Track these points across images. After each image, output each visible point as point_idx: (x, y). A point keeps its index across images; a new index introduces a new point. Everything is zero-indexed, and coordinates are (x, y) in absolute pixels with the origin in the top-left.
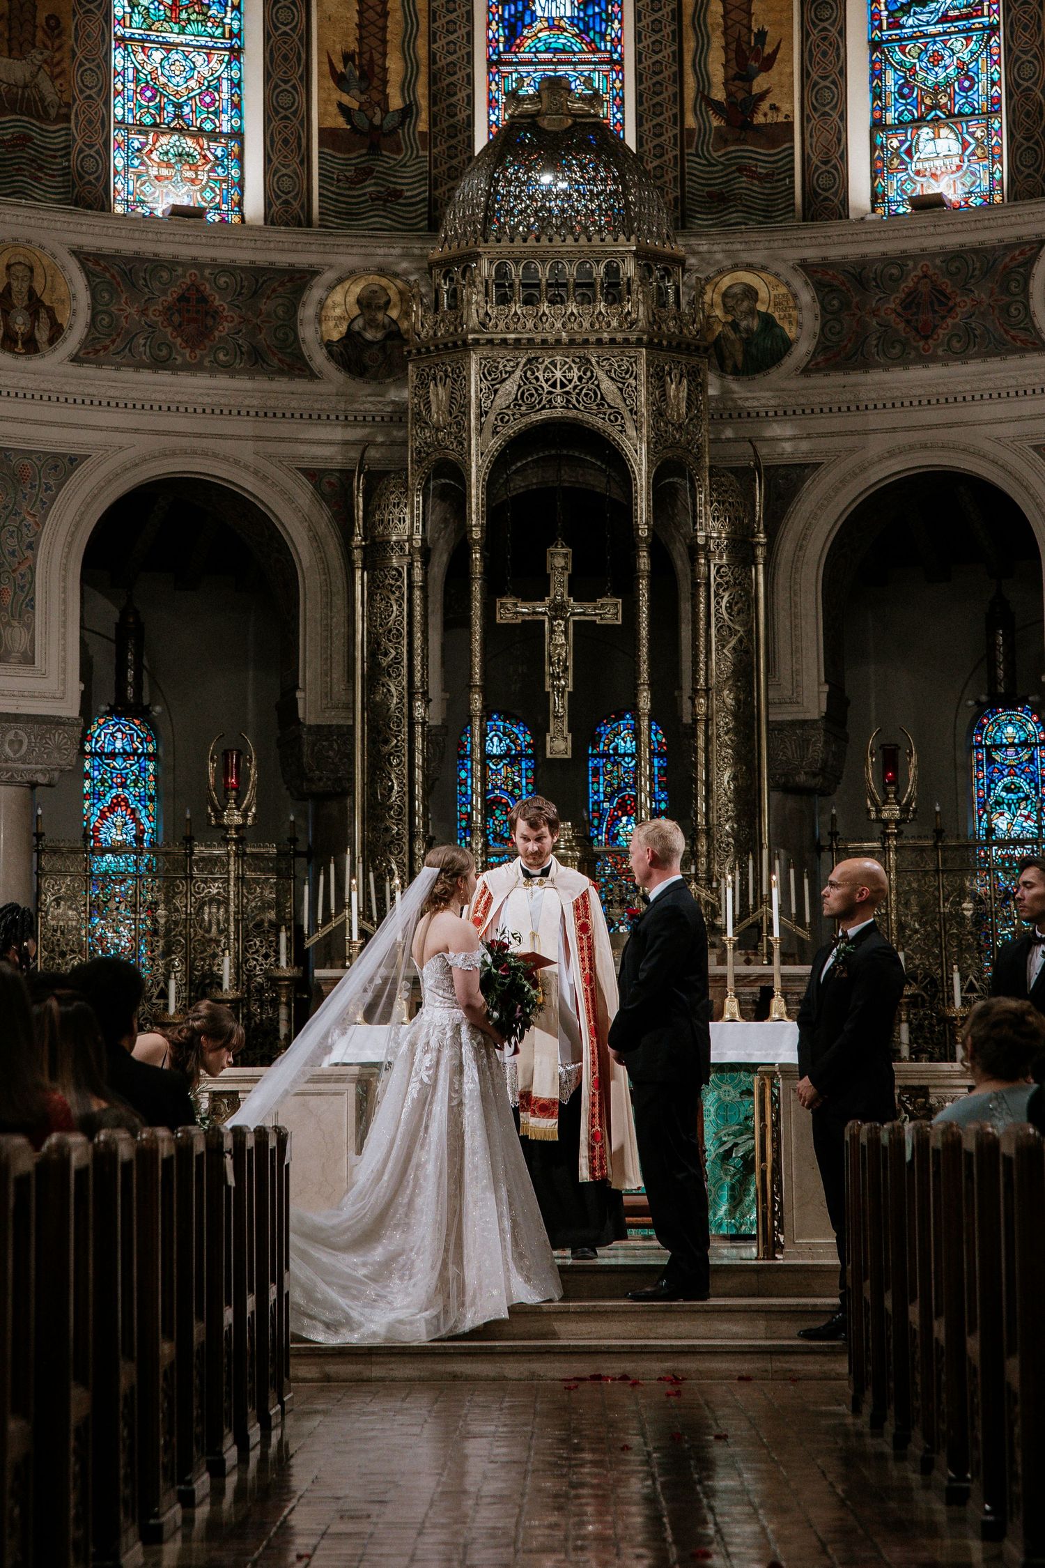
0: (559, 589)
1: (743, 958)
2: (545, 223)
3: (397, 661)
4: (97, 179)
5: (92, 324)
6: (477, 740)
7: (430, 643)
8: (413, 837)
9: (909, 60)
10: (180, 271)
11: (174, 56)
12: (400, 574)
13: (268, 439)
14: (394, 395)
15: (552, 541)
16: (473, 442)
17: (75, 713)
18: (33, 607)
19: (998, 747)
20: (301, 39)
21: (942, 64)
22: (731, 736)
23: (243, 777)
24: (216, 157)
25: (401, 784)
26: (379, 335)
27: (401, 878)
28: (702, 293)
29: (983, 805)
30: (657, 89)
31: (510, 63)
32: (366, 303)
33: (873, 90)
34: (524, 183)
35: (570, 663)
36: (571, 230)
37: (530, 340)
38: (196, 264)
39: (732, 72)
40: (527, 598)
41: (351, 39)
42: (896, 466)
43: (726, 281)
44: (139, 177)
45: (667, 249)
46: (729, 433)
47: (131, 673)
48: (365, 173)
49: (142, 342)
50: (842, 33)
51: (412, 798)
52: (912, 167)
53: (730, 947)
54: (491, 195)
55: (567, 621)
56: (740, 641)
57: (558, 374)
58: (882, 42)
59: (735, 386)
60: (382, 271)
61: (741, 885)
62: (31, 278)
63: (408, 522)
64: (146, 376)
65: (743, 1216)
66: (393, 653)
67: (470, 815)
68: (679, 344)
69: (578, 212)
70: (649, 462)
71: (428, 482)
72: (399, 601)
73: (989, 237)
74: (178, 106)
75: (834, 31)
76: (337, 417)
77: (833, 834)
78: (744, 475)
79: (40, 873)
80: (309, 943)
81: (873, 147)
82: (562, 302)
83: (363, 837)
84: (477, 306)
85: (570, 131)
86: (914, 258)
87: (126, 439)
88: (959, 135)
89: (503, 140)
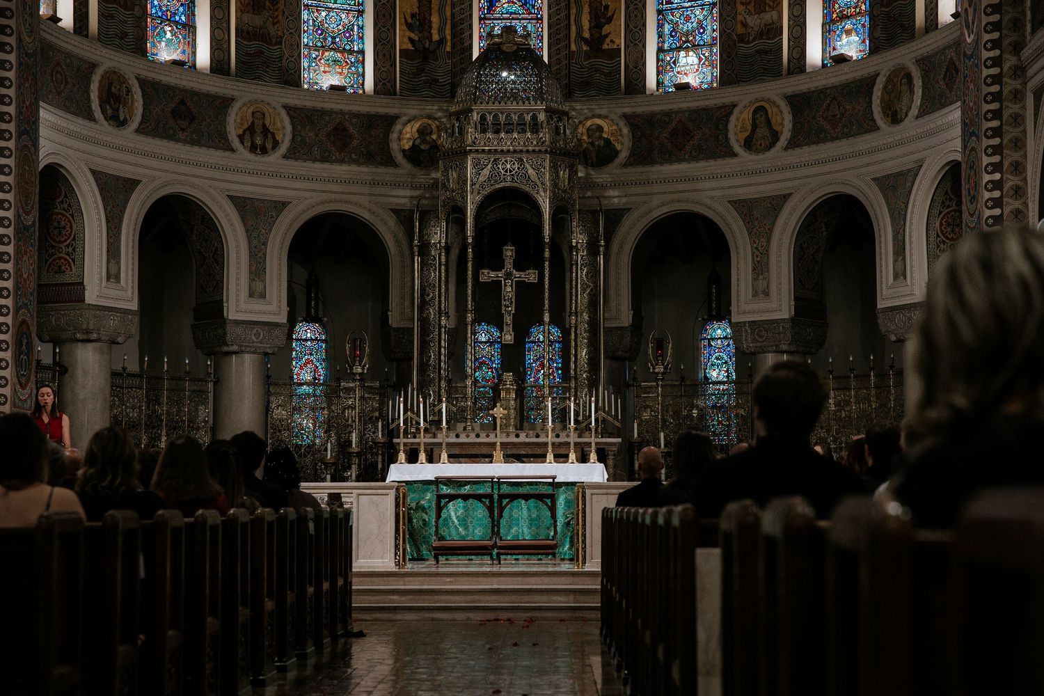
0: (509, 265)
2: (503, 95)
3: (433, 298)
4: (295, 72)
5: (293, 140)
6: (469, 335)
8: (440, 379)
9: (675, 19)
10: (334, 115)
11: (331, 14)
12: (435, 258)
13: (375, 195)
14: (434, 175)
15: (506, 244)
16: (469, 197)
17: (285, 321)
18: (265, 272)
19: (713, 339)
20: (391, 7)
21: (690, 21)
22: (587, 334)
23: (362, 350)
24: (352, 62)
25: (434, 355)
26: (427, 147)
28: (576, 128)
30: (558, 32)
31: (490, 19)
33: (658, 33)
34: (494, 76)
35: (513, 300)
36: (515, 99)
37: (496, 150)
38: (341, 112)
39: (593, 24)
40: (494, 270)
41: (415, 6)
42: (665, 210)
43: (589, 123)
44: (315, 71)
45: (561, 108)
46: (589, 194)
47: (313, 303)
48: (421, 70)
49: (316, 149)
50: (644, 6)
51: (440, 361)
52: (676, 70)
54: (478, 82)
56: (592, 290)
57: (508, 166)
58: (662, 10)
59: (592, 172)
62: (264, 119)
63: (439, 234)
64: (318, 165)
66: (432, 294)
68: (565, 153)
69: (519, 90)
70: (550, 207)
71: (448, 216)
72: (435, 270)
73: (710, 103)
74: (334, 38)
75: (640, 5)
76: (407, 185)
77: (634, 380)
78: (595, 213)
79: (268, 394)
80: (391, 427)
81: (658, 60)
82: (511, 132)
83: (417, 380)
84: (471, 134)
85: (516, 52)
86: (676, 113)
87: (307, 194)
88: (697, 55)
89: (484, 55)
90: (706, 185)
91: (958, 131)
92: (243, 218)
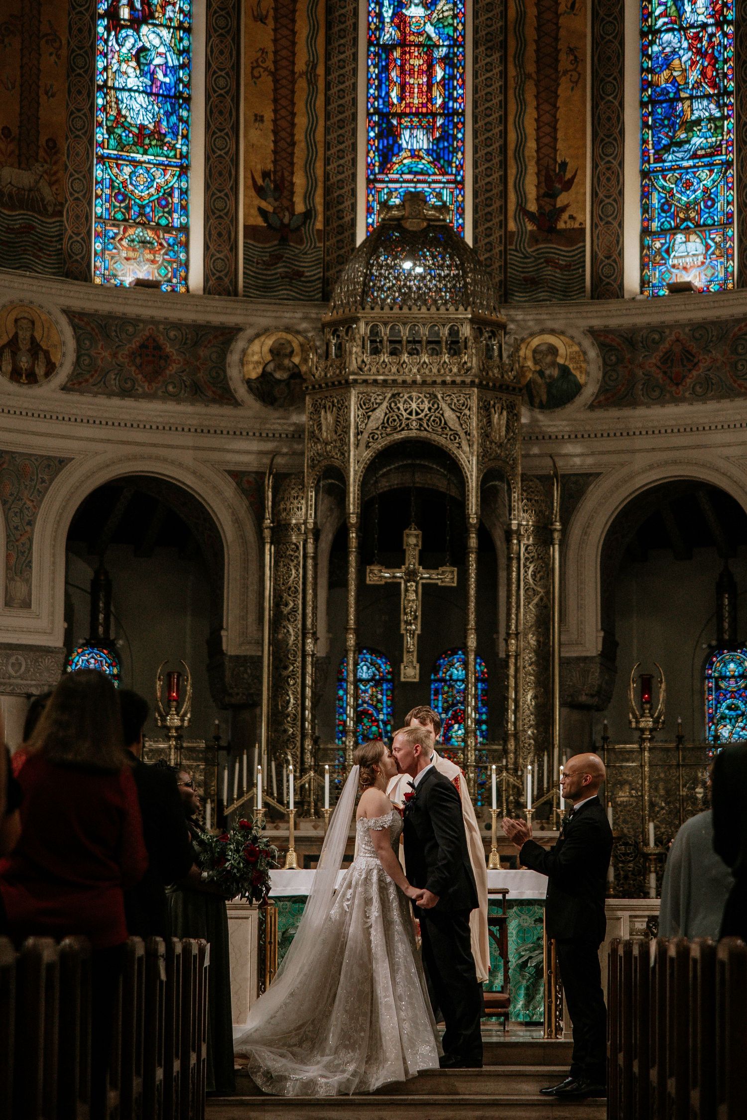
0: (412, 560)
1: (539, 826)
2: (406, 297)
3: (294, 610)
4: (82, 258)
5: (77, 363)
6: (351, 667)
7: (319, 598)
8: (303, 737)
9: (669, 186)
10: (141, 325)
11: (139, 170)
12: (298, 548)
13: (204, 449)
14: (295, 418)
15: (407, 526)
16: (352, 453)
17: (60, 643)
18: (31, 567)
20: (232, 160)
21: (692, 188)
22: (533, 667)
23: (181, 692)
24: (169, 245)
25: (296, 698)
26: (285, 376)
27: (294, 766)
28: (518, 349)
29: (711, 719)
30: (488, 202)
31: (383, 181)
32: (277, 352)
33: (643, 206)
34: (391, 267)
35: (419, 613)
36: (425, 302)
37: (394, 381)
38: (153, 321)
39: (542, 191)
40: (389, 566)
41: (269, 161)
42: (655, 476)
43: (535, 342)
44: (112, 258)
45: (494, 317)
46: (535, 450)
47: (101, 616)
48: (276, 258)
49: (113, 377)
50: (621, 164)
51: (304, 708)
52: (670, 262)
53: (529, 816)
54: (368, 276)
55: (417, 583)
56: (541, 599)
57: (414, 406)
58: (649, 172)
59: (540, 417)
60: (288, 329)
61: (539, 773)
62: (33, 329)
63: (304, 510)
64: (116, 401)
65: (535, 1008)
66: (292, 604)
67: (345, 722)
68: (501, 386)
69: (430, 289)
70: (478, 470)
71: (319, 481)
72: (297, 568)
73: (724, 313)
74: (142, 207)
75: (615, 163)
76: (254, 434)
77: (605, 739)
78: (546, 480)
80: (227, 812)
81: (642, 247)
82: (418, 354)
83: (268, 737)
84: (356, 355)
85: (425, 231)
86: (670, 327)
87: (100, 447)
88: (703, 240)
89: (375, 238)
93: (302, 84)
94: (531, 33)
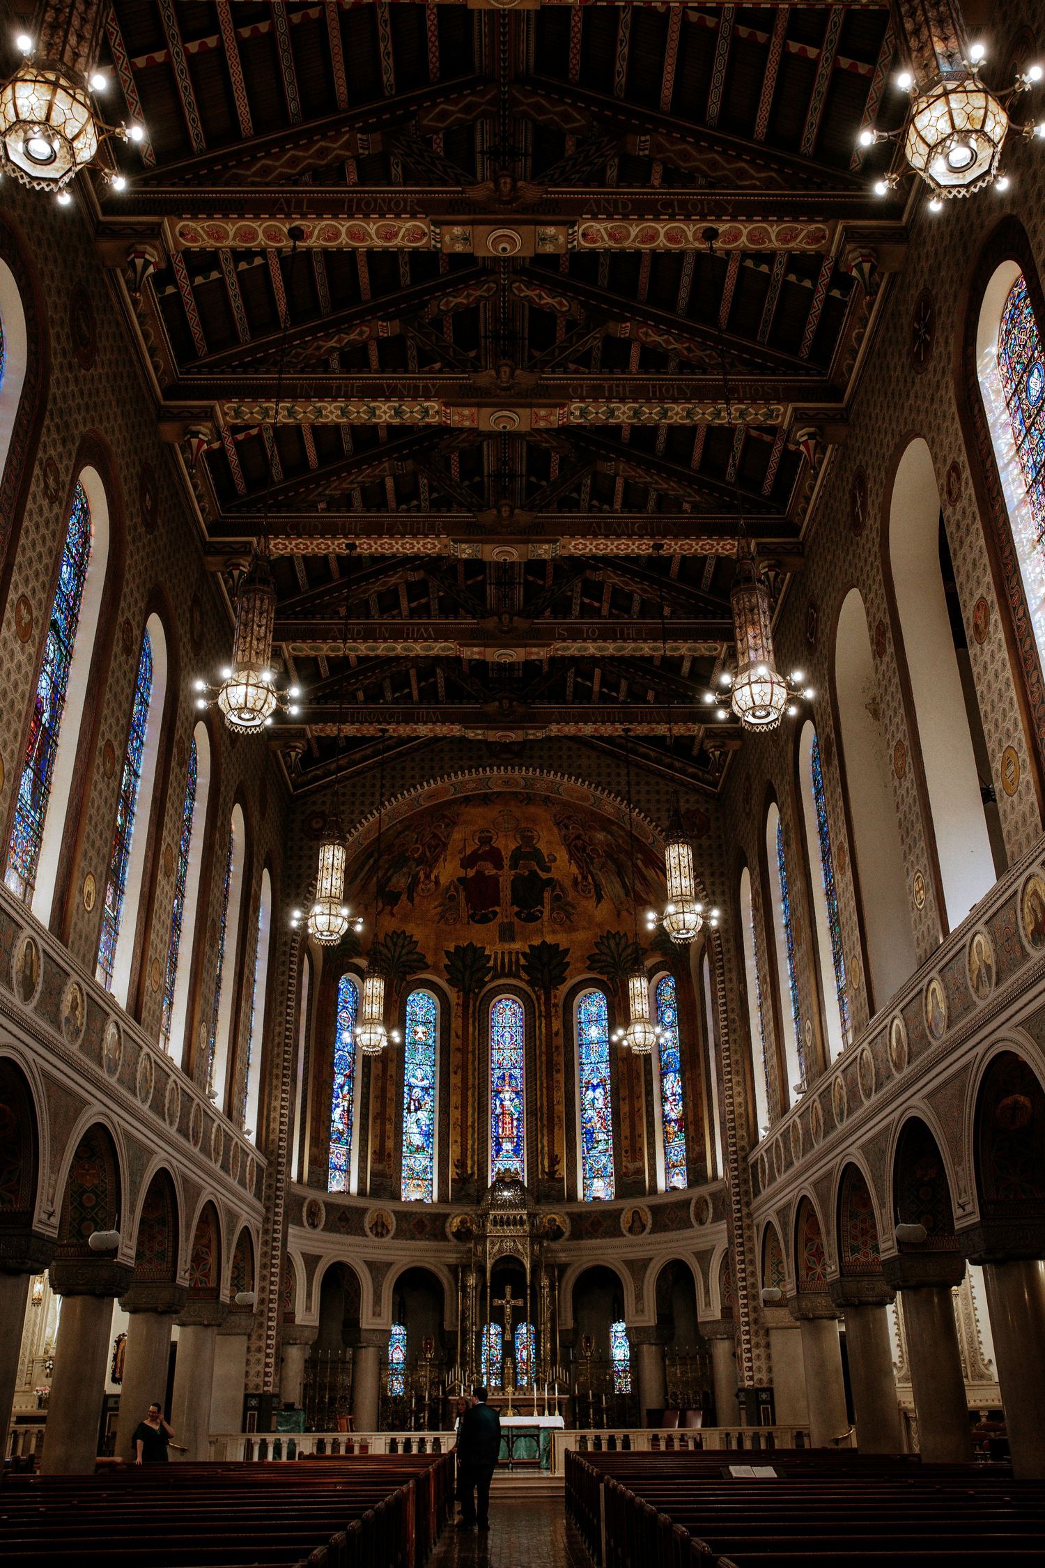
0: (508, 1297)
2: (505, 1205)
4: (398, 1191)
5: (397, 1229)
8: (472, 1362)
9: (591, 1163)
10: (418, 1214)
11: (417, 1161)
12: (470, 1293)
13: (438, 1257)
14: (469, 1246)
15: (506, 1284)
16: (488, 1261)
17: (390, 1328)
18: (382, 1302)
20: (447, 1156)
21: (599, 1164)
22: (550, 1335)
23: (431, 1344)
24: (426, 1185)
25: (469, 1347)
26: (465, 1230)
27: (469, 1372)
28: (542, 1220)
29: (613, 1347)
30: (532, 1168)
31: (497, 1161)
32: (463, 1222)
33: (583, 1169)
34: (500, 1195)
35: (511, 1315)
36: (511, 1207)
37: (502, 1236)
38: (422, 1213)
39: (550, 1165)
41: (459, 1156)
42: (589, 1265)
43: (549, 1217)
44: (408, 1191)
46: (549, 1255)
47: (402, 1315)
48: (462, 1189)
49: (408, 1233)
50: (576, 1155)
51: (472, 1351)
52: (593, 1189)
54: (493, 1198)
55: (510, 1304)
56: (552, 1310)
57: (508, 1244)
58: (585, 1157)
59: (551, 1243)
60: (466, 1214)
62: (382, 1218)
63: (472, 1280)
64: (409, 1242)
68: (537, 1236)
69: (513, 1202)
70: (530, 1265)
71: (477, 1270)
72: (470, 1300)
73: (611, 1208)
74: (418, 1173)
76: (455, 1251)
78: (553, 1267)
79: (381, 1369)
80: (446, 1389)
81: (583, 1183)
82: (509, 1226)
84: (489, 1226)
85: (511, 1182)
86: (593, 1213)
87: (404, 1258)
88: (603, 1182)
89: (494, 1184)
90: (610, 1251)
91: (725, 1234)
92: (371, 1272)
93: (470, 1130)
94: (545, 1110)
